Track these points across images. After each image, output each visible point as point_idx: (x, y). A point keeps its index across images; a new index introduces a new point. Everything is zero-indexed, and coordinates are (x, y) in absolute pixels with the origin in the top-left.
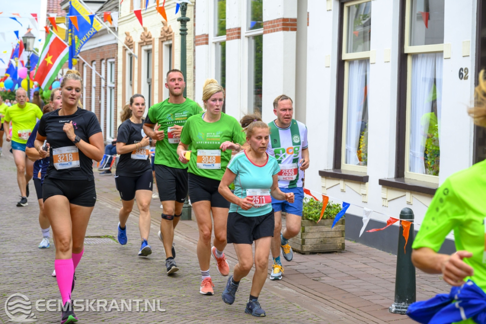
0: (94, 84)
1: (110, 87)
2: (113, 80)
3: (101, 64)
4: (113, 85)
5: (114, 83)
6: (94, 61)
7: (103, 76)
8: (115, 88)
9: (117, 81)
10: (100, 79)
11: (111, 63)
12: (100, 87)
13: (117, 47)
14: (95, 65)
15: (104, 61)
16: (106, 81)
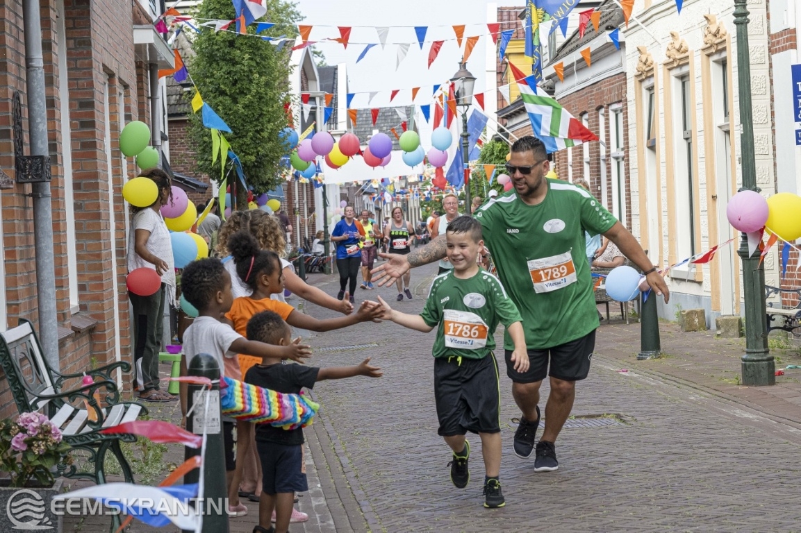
0: (586, 157)
1: (617, 158)
2: (622, 145)
3: (597, 117)
4: (622, 154)
5: (622, 149)
6: (585, 113)
7: (602, 138)
8: (626, 159)
9: (628, 143)
10: (598, 144)
11: (616, 112)
12: (598, 159)
13: (626, 79)
15: (602, 111)
16: (609, 148)
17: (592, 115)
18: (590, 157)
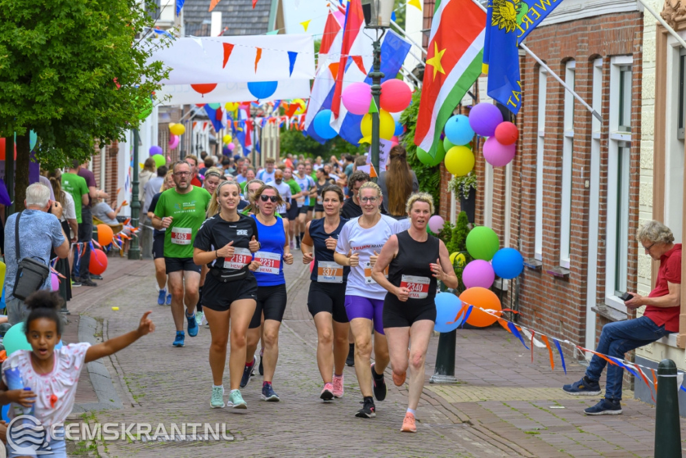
0: (569, 130)
1: (619, 142)
2: (627, 121)
3: (591, 71)
4: (628, 137)
5: (628, 129)
6: (570, 59)
7: (597, 106)
8: (634, 147)
9: (639, 124)
10: (589, 114)
11: (622, 69)
12: (589, 138)
13: (642, 23)
14: (574, 71)
15: (599, 63)
16: (606, 123)
17: (582, 66)
18: (576, 131)
